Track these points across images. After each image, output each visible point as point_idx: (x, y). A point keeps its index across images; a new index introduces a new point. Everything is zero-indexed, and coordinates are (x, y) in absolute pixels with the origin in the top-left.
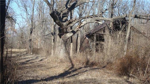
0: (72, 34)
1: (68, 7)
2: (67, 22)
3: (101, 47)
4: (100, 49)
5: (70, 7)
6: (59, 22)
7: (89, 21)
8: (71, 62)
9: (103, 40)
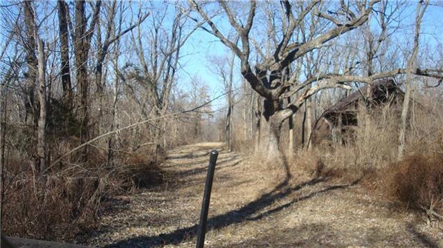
0: (289, 112)
1: (280, 58)
2: (279, 89)
3: (351, 136)
4: (349, 139)
5: (284, 59)
6: (263, 89)
7: (324, 85)
8: (287, 168)
9: (355, 122)
